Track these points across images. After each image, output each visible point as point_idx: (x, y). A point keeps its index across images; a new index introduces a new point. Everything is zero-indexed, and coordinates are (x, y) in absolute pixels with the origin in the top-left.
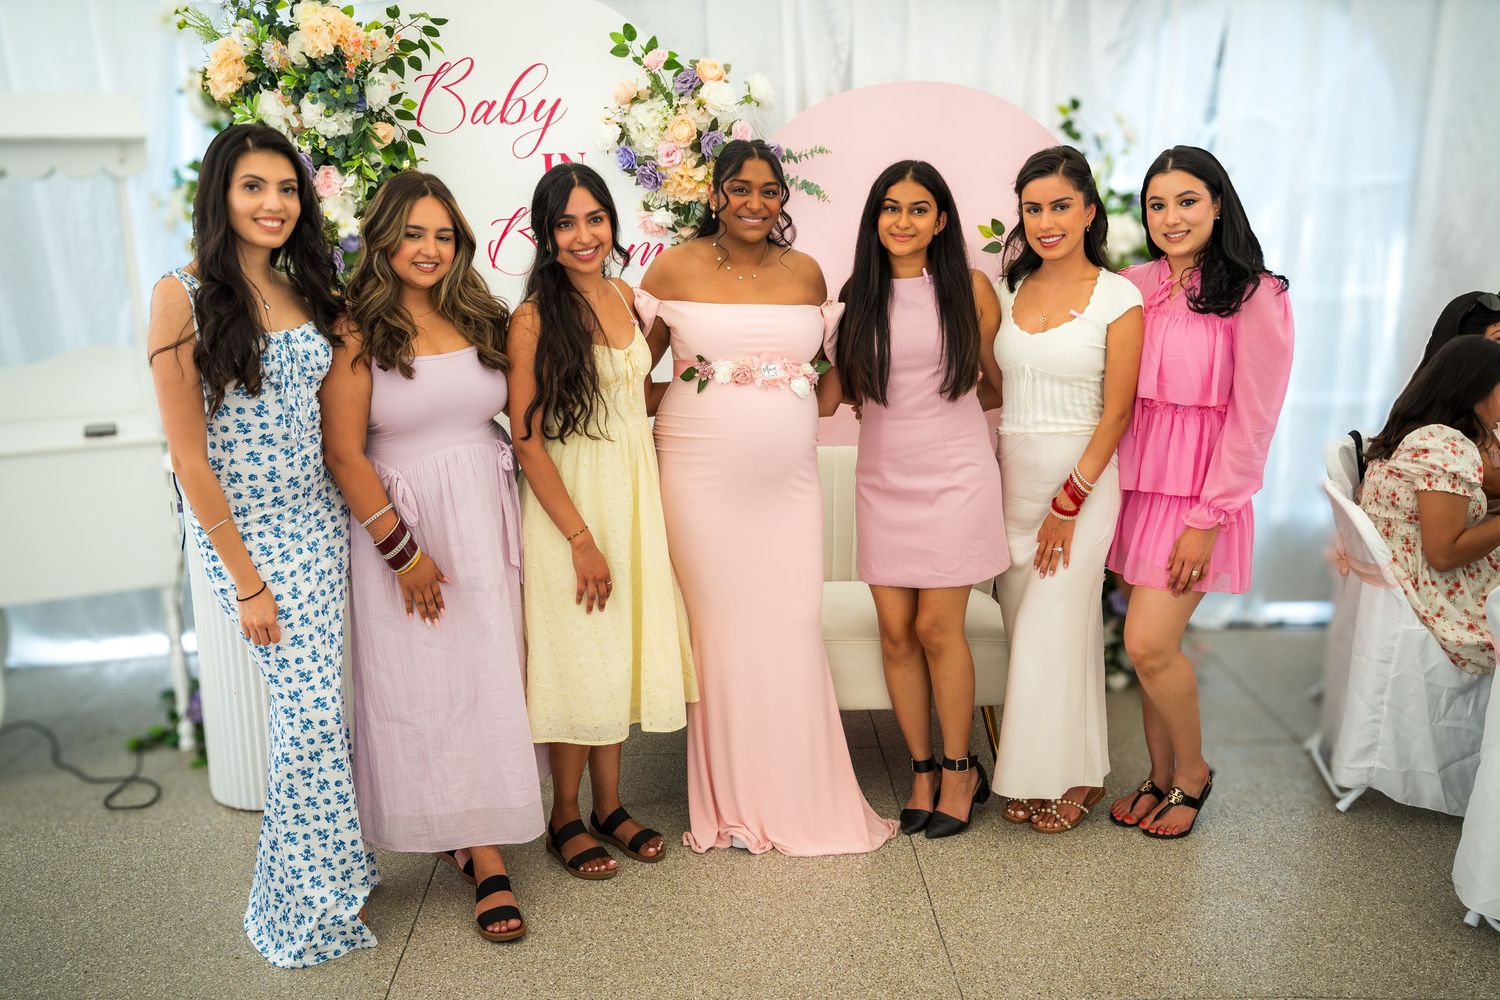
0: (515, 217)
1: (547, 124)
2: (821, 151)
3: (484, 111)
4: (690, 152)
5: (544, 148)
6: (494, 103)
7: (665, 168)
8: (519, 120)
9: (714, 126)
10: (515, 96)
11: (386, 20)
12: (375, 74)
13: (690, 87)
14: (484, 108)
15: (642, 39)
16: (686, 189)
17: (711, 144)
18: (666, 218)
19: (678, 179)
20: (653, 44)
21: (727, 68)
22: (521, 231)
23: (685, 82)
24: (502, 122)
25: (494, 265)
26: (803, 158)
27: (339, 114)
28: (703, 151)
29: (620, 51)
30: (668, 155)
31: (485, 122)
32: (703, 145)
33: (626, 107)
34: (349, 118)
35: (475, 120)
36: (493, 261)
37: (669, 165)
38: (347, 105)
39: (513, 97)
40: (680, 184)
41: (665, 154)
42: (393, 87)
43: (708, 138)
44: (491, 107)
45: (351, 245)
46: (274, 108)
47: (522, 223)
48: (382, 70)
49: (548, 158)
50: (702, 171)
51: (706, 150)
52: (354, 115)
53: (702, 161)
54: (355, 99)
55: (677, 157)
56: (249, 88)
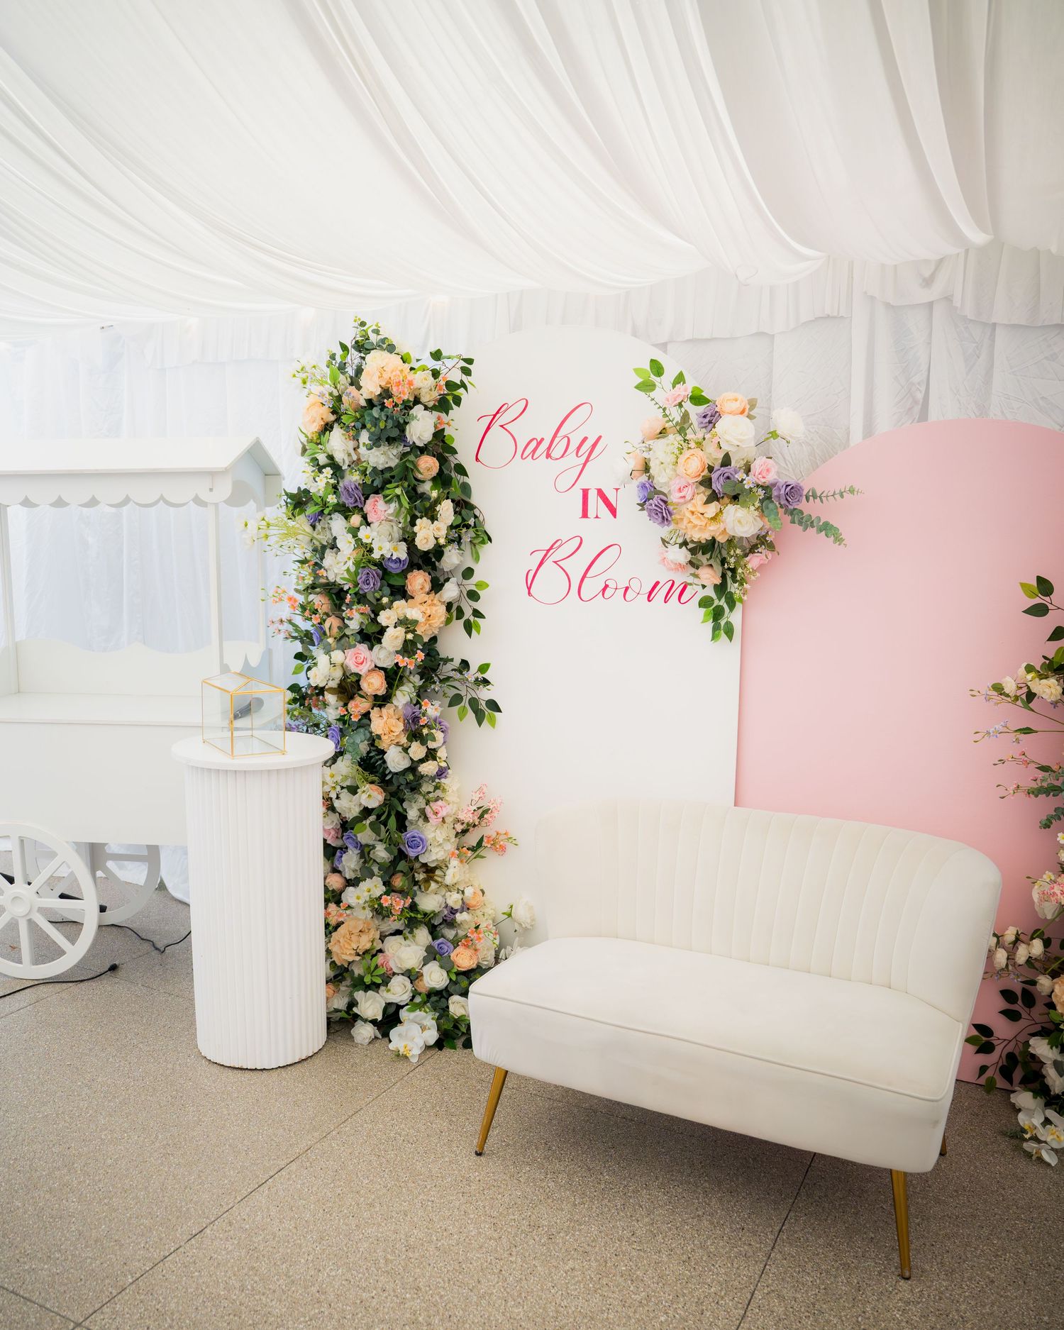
0: (551, 548)
1: (587, 461)
2: (852, 491)
3: (534, 448)
4: (702, 488)
5: (582, 484)
6: (542, 440)
7: (678, 504)
8: (562, 457)
9: (726, 461)
10: (561, 434)
11: (431, 363)
12: (418, 411)
13: (710, 422)
14: (534, 444)
15: (669, 375)
16: (695, 526)
17: (722, 479)
18: (683, 555)
19: (688, 515)
20: (680, 379)
21: (752, 403)
22: (555, 562)
23: (705, 417)
24: (547, 458)
25: (529, 593)
26: (831, 498)
27: (384, 448)
28: (714, 487)
29: (646, 387)
30: (680, 490)
31: (532, 458)
32: (713, 480)
33: (651, 442)
34: (395, 452)
35: (524, 456)
36: (529, 589)
37: (682, 500)
38: (390, 441)
39: (559, 434)
40: (690, 522)
41: (677, 487)
42: (436, 423)
43: (719, 472)
44: (539, 443)
45: (393, 567)
46: (338, 443)
47: (558, 555)
48: (426, 408)
49: (585, 493)
50: (713, 508)
51: (717, 486)
52: (401, 449)
53: (714, 497)
54: (394, 434)
55: (688, 493)
56: (327, 428)
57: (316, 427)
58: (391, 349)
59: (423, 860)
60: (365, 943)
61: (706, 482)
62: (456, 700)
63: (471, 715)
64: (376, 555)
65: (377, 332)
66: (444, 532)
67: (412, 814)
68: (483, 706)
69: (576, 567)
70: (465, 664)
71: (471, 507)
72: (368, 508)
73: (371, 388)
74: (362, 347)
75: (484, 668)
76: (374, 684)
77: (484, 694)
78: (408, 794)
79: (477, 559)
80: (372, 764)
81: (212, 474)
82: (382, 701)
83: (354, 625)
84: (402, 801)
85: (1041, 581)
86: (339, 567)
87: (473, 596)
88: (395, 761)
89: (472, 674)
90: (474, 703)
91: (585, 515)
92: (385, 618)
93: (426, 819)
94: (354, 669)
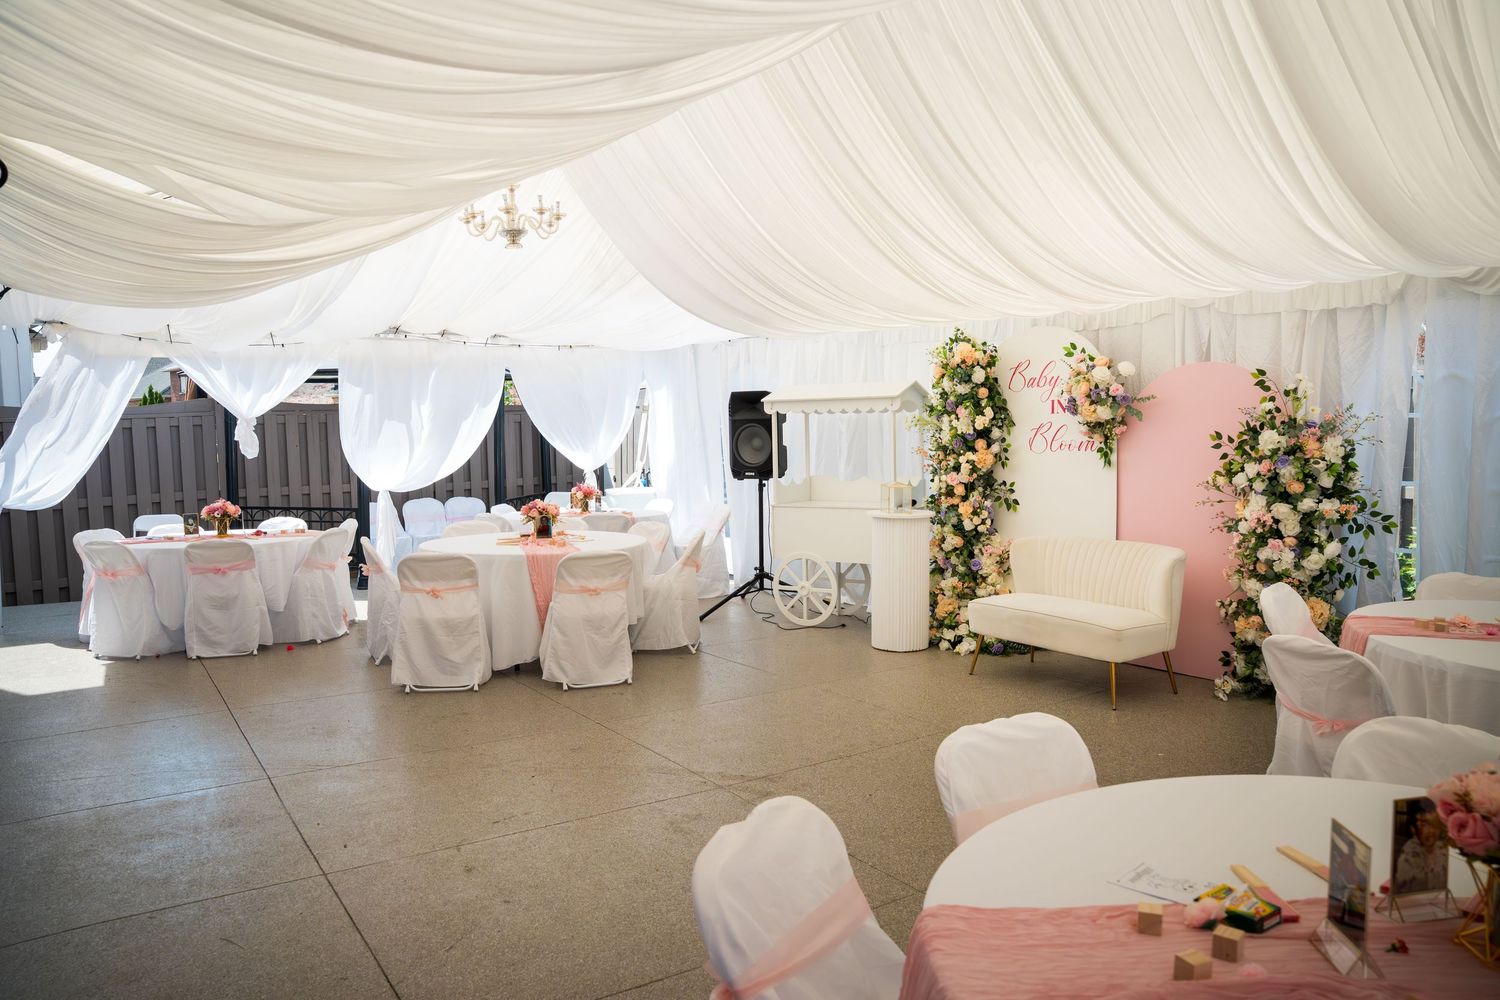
0: (1039, 427)
1: (1054, 387)
3: (1031, 383)
4: (1088, 399)
5: (1052, 398)
6: (1036, 378)
7: (1081, 406)
8: (1044, 385)
9: (1097, 386)
11: (982, 347)
12: (977, 368)
14: (1032, 381)
15: (1079, 349)
16: (1089, 416)
17: (1096, 395)
18: (1085, 428)
19: (1084, 411)
20: (1083, 351)
21: (1111, 361)
22: (1041, 434)
24: (1038, 387)
25: (1031, 449)
27: (964, 385)
29: (1070, 354)
30: (1081, 400)
31: (1032, 387)
32: (1092, 395)
34: (968, 387)
36: (1031, 447)
37: (1081, 404)
38: (966, 382)
39: (1043, 376)
40: (1086, 414)
41: (1079, 398)
42: (987, 373)
43: (1095, 391)
45: (969, 437)
46: (946, 384)
47: (1042, 431)
48: (982, 367)
49: (1053, 401)
50: (1093, 407)
51: (1093, 398)
52: (971, 385)
53: (1092, 403)
54: (967, 379)
55: (1083, 400)
56: (943, 376)
57: (938, 377)
58: (969, 341)
59: (980, 573)
60: (951, 608)
61: (1089, 396)
62: (999, 498)
63: (1005, 505)
64: (959, 432)
65: (962, 334)
66: (987, 422)
67: (976, 552)
68: (1011, 502)
69: (1049, 436)
70: (1004, 483)
71: (1006, 410)
72: (957, 412)
73: (957, 360)
74: (956, 340)
75: (1012, 484)
76: (960, 490)
77: (1013, 497)
78: (974, 541)
79: (1009, 433)
80: (958, 528)
81: (892, 398)
82: (965, 498)
83: (952, 464)
84: (972, 545)
85: (1217, 433)
86: (946, 438)
87: (1006, 450)
88: (968, 526)
89: (1008, 487)
90: (1006, 500)
91: (1053, 412)
92: (962, 459)
93: (982, 554)
94: (950, 483)
